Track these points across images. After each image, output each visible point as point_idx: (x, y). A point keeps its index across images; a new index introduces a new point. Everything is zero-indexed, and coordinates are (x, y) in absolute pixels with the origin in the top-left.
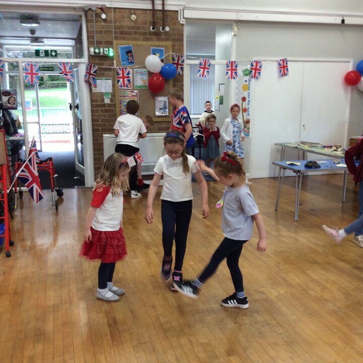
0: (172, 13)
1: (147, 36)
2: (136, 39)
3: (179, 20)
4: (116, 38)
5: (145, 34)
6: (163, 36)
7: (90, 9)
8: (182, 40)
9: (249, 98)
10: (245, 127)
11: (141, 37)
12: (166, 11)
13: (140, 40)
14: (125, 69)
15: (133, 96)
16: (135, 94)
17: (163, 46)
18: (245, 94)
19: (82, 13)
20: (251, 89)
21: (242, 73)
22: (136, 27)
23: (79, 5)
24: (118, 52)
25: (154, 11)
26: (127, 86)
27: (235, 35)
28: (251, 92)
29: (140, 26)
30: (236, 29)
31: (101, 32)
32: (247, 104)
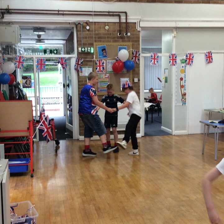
0: (132, 24)
1: (115, 40)
2: (108, 41)
3: (137, 28)
4: (95, 41)
5: (114, 38)
6: (126, 39)
7: (79, 23)
8: (139, 41)
9: (185, 78)
10: (183, 98)
11: (112, 40)
12: (128, 23)
13: (111, 42)
14: (101, 60)
15: (105, 78)
16: (107, 77)
17: (126, 45)
18: (183, 76)
19: (74, 26)
20: (186, 72)
21: (180, 61)
22: (109, 34)
23: (72, 21)
24: (96, 50)
25: (120, 23)
26: (102, 72)
27: (175, 37)
28: (186, 74)
29: (111, 33)
30: (175, 33)
31: (86, 38)
32: (184, 82)
